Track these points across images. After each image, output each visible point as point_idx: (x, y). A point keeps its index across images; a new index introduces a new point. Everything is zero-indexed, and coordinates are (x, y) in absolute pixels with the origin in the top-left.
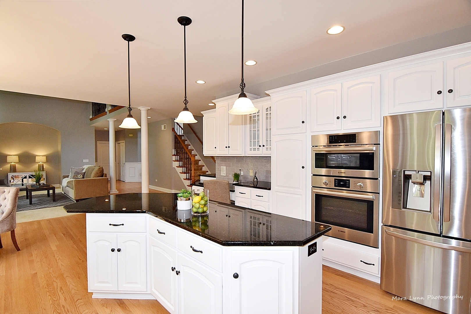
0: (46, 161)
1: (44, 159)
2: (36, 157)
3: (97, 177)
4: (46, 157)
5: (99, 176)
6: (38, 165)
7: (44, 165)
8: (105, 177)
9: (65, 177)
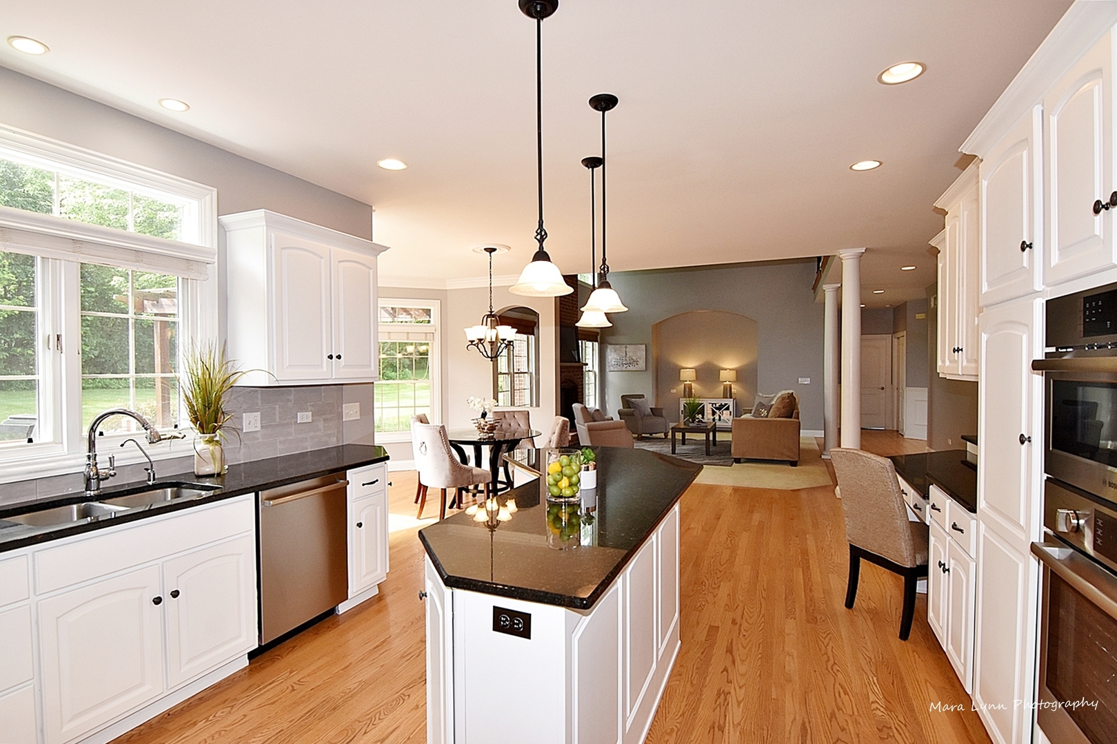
0: (735, 380)
1: (732, 375)
2: (721, 371)
3: (778, 417)
4: (735, 372)
5: (781, 415)
6: (723, 387)
7: (732, 386)
8: (795, 418)
9: (745, 411)
